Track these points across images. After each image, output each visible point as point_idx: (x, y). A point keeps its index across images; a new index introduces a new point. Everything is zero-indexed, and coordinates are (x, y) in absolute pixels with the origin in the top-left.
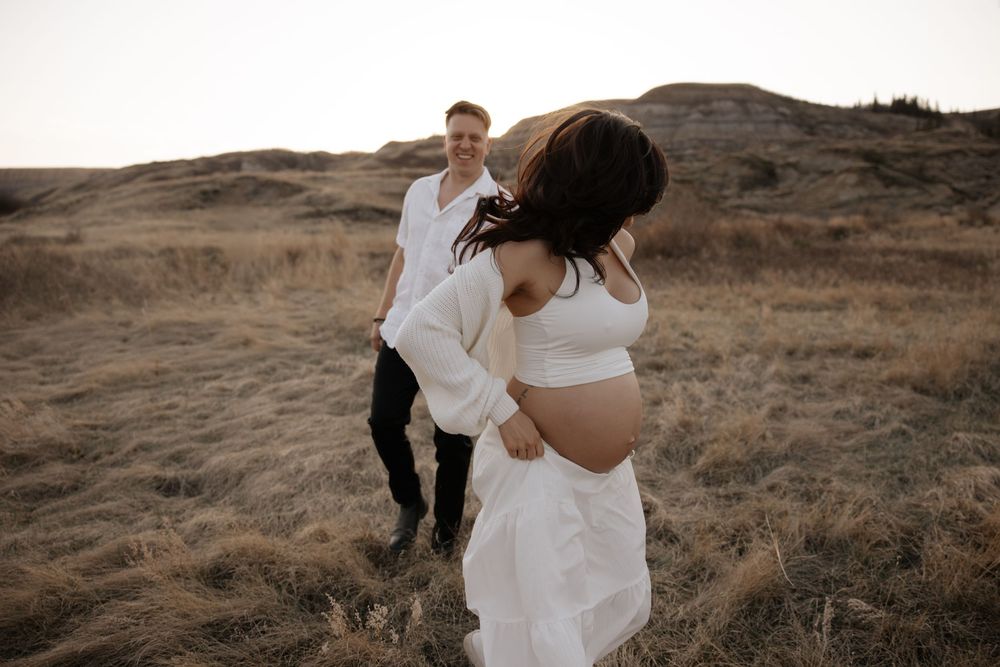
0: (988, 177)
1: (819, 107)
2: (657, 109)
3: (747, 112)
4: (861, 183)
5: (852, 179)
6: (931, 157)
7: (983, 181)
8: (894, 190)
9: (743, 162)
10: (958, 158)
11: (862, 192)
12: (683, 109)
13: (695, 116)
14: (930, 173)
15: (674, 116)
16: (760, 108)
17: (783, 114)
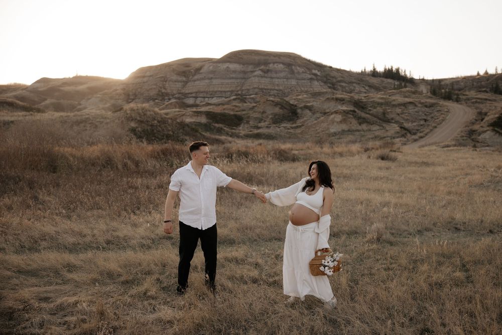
0: (426, 120)
1: (338, 70)
2: (233, 66)
3: (292, 72)
4: (343, 121)
5: (338, 118)
6: (394, 106)
7: (422, 122)
8: (364, 127)
9: (276, 104)
10: (411, 107)
11: (344, 127)
12: (250, 68)
13: (258, 73)
14: (390, 116)
15: (245, 72)
16: (301, 70)
17: (315, 75)
